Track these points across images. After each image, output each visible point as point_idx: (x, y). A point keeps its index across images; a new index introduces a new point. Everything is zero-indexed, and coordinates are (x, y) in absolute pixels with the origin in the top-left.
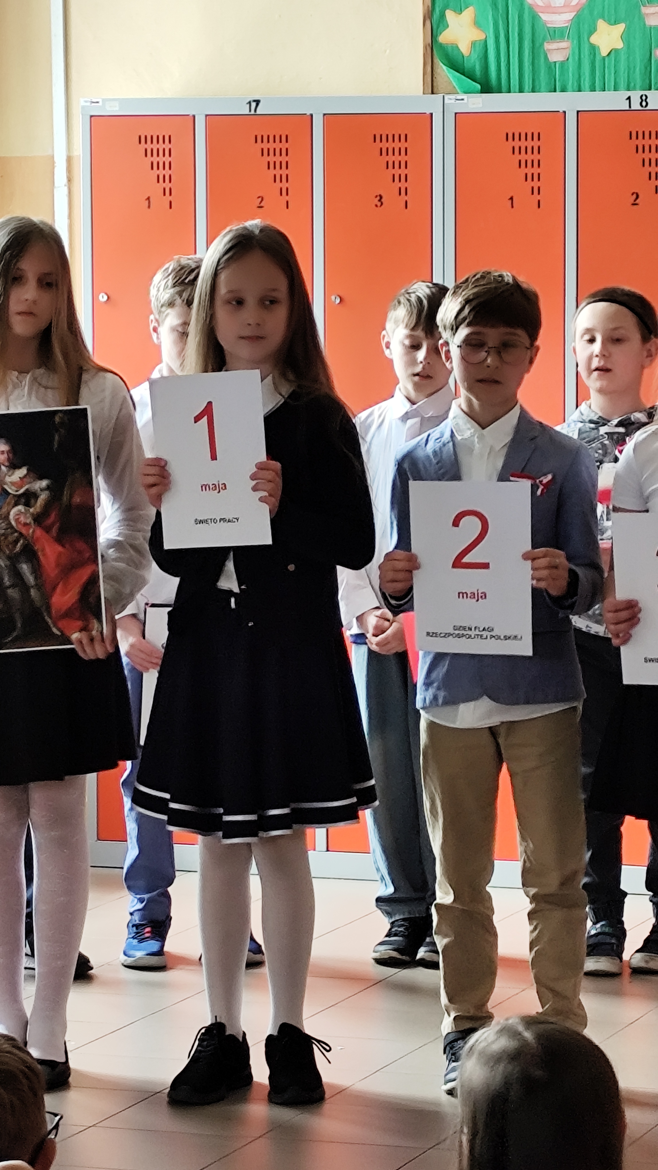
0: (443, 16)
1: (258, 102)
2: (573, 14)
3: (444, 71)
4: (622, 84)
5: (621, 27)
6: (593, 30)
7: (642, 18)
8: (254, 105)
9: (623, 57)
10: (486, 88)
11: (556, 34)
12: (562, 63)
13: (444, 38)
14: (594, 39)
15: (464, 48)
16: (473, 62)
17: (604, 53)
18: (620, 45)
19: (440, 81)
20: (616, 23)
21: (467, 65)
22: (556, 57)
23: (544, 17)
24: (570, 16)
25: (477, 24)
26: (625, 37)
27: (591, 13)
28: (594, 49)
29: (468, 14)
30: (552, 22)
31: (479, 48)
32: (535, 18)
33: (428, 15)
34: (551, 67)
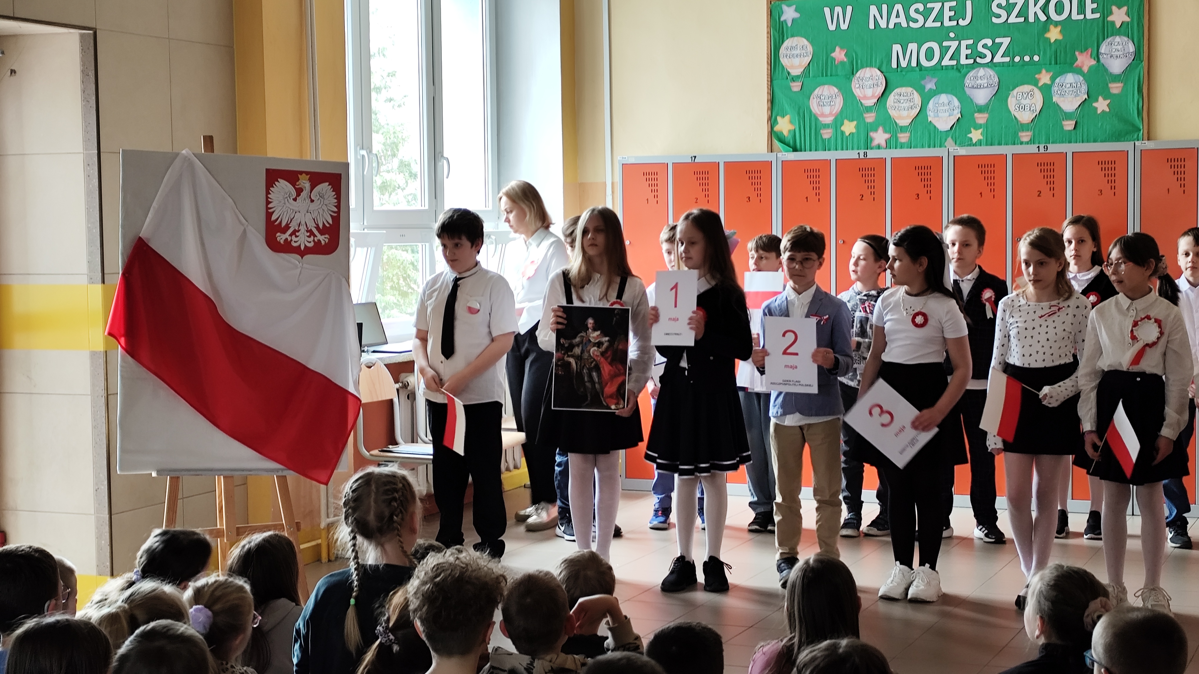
0: (776, 119)
1: (695, 157)
2: (833, 118)
3: (776, 142)
4: (855, 146)
5: (855, 123)
6: (842, 124)
7: (864, 119)
8: (693, 158)
9: (855, 136)
10: (795, 150)
11: (826, 126)
12: (829, 139)
13: (776, 128)
14: (843, 128)
15: (785, 133)
16: (789, 139)
17: (847, 134)
18: (854, 131)
19: (774, 147)
20: (852, 121)
21: (787, 140)
22: (826, 136)
23: (821, 119)
24: (832, 118)
25: (791, 122)
26: (857, 127)
27: (842, 117)
28: (843, 133)
29: (787, 118)
30: (824, 121)
31: (792, 133)
32: (816, 119)
33: (770, 119)
34: (823, 141)
